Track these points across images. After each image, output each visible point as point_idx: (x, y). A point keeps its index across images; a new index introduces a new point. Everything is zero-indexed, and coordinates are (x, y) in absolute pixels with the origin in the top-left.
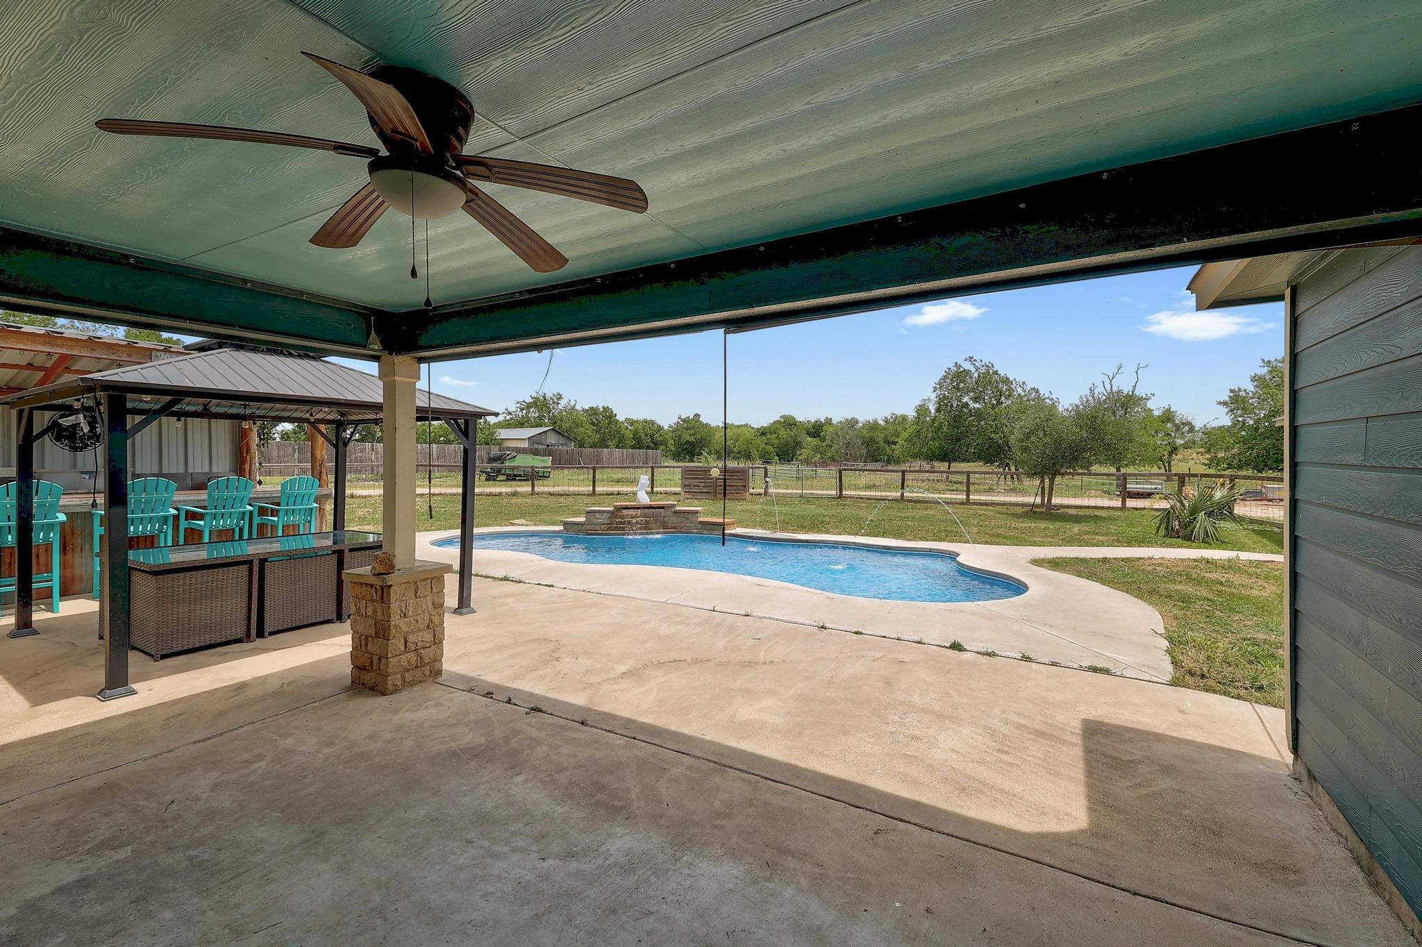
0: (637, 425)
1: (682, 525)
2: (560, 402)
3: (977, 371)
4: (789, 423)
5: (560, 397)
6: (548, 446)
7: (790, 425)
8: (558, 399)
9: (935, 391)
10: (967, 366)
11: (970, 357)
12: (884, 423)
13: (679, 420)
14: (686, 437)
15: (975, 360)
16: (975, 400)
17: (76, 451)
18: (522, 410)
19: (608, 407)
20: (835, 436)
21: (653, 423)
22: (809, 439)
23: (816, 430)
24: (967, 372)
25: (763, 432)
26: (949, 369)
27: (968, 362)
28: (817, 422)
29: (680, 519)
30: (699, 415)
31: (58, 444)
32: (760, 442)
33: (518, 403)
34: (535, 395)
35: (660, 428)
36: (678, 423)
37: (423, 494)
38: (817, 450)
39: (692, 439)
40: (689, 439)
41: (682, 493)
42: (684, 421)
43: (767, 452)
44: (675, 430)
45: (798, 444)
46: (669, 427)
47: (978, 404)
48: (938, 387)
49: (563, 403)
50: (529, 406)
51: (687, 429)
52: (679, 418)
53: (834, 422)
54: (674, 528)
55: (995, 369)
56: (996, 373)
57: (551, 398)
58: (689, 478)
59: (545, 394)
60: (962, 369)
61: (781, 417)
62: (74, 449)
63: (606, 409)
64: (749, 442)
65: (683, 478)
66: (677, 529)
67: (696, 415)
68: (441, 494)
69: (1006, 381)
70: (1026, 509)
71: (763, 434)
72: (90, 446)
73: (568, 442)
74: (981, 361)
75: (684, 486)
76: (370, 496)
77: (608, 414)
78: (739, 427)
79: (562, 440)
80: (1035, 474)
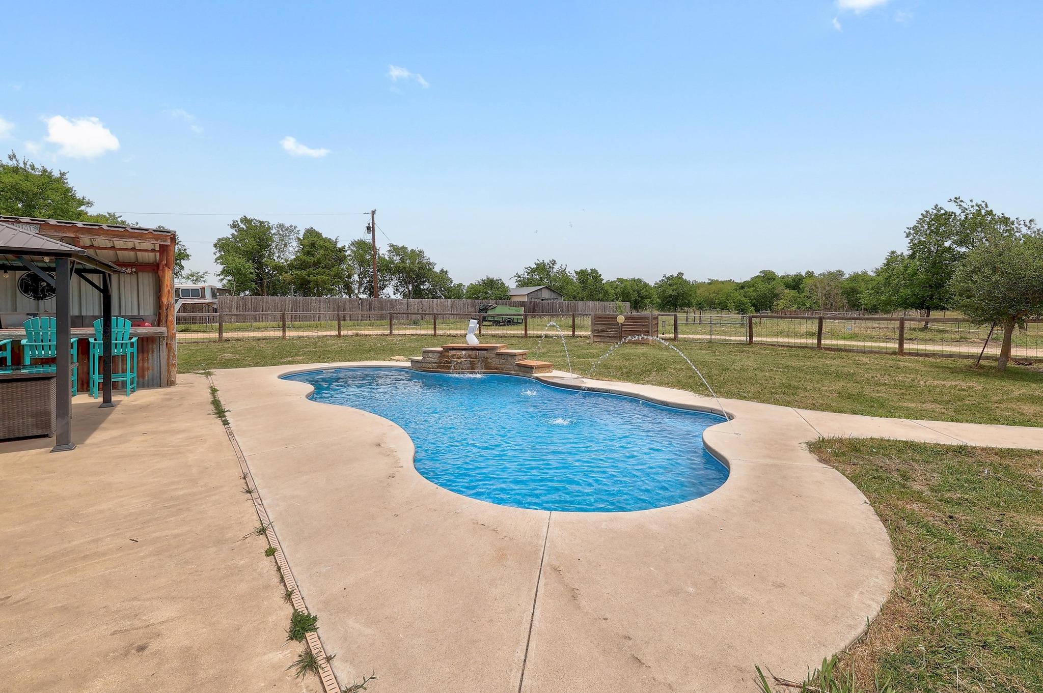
0: (625, 283)
1: (503, 366)
2: (554, 266)
3: (964, 212)
4: (768, 277)
5: (554, 262)
6: (542, 300)
7: (769, 279)
8: (553, 264)
9: (907, 237)
10: (952, 208)
11: (956, 198)
12: (875, 274)
13: (664, 278)
14: (669, 292)
15: (962, 201)
16: (961, 243)
17: (38, 300)
18: (528, 273)
19: (595, 269)
20: (814, 287)
21: (639, 281)
22: (787, 291)
23: (795, 283)
24: (949, 215)
25: (742, 286)
26: (927, 212)
27: (953, 204)
28: (797, 275)
29: (501, 361)
30: (682, 274)
31: (25, 294)
32: (739, 296)
33: (526, 268)
34: (537, 262)
35: (646, 285)
36: (663, 280)
37: (405, 334)
38: (794, 301)
39: (675, 293)
40: (671, 293)
41: (592, 337)
42: (668, 278)
43: (742, 303)
44: (660, 286)
45: (776, 296)
46: (655, 284)
47: (964, 248)
48: (912, 232)
49: (556, 267)
50: (533, 270)
51: (670, 285)
52: (664, 277)
53: (816, 274)
54: (496, 369)
55: (989, 209)
56: (990, 213)
57: (548, 264)
58: (598, 324)
59: (543, 261)
60: (943, 212)
61: (761, 272)
62: (37, 298)
63: (594, 271)
64: (728, 295)
65: (594, 324)
66: (499, 370)
67: (679, 273)
68: (417, 334)
69: (1005, 220)
70: (970, 362)
71: (743, 287)
72: (48, 296)
73: (559, 297)
74: (971, 201)
75: (593, 331)
76: (370, 335)
77: (595, 275)
78: (722, 282)
79: (554, 295)
80: (985, 321)
